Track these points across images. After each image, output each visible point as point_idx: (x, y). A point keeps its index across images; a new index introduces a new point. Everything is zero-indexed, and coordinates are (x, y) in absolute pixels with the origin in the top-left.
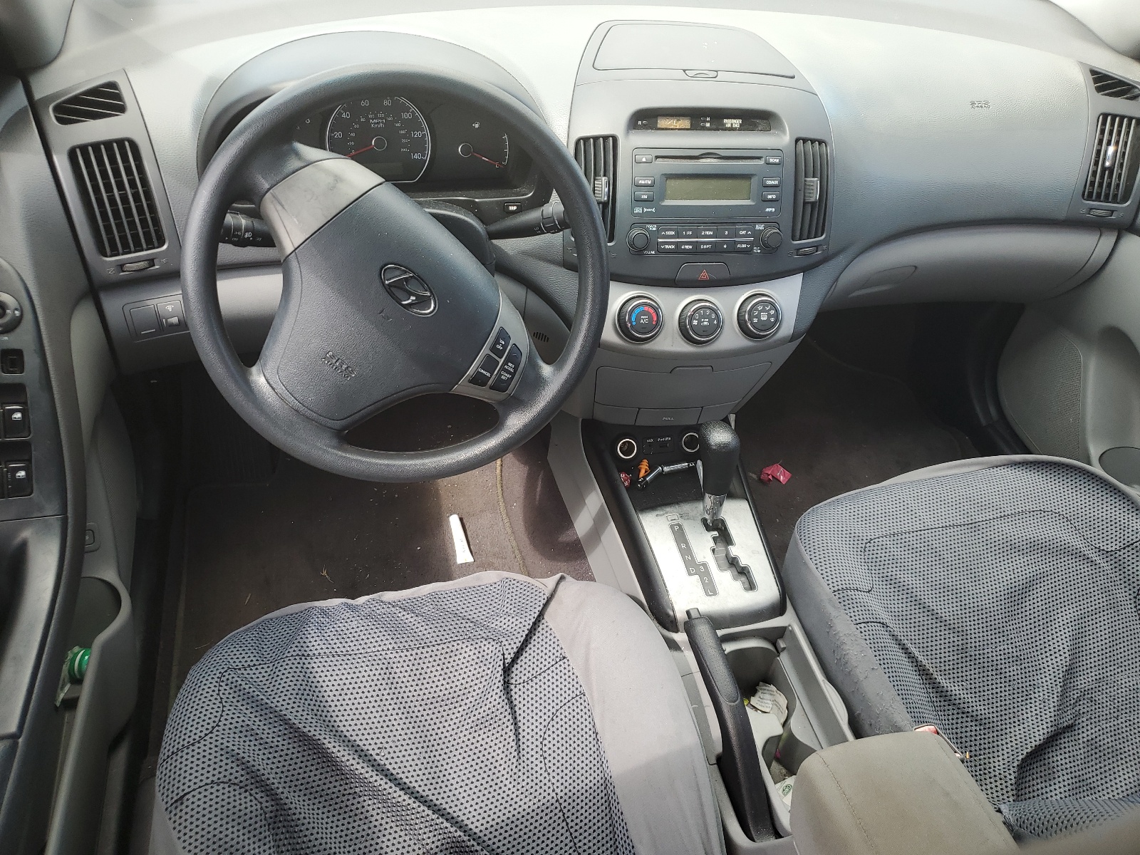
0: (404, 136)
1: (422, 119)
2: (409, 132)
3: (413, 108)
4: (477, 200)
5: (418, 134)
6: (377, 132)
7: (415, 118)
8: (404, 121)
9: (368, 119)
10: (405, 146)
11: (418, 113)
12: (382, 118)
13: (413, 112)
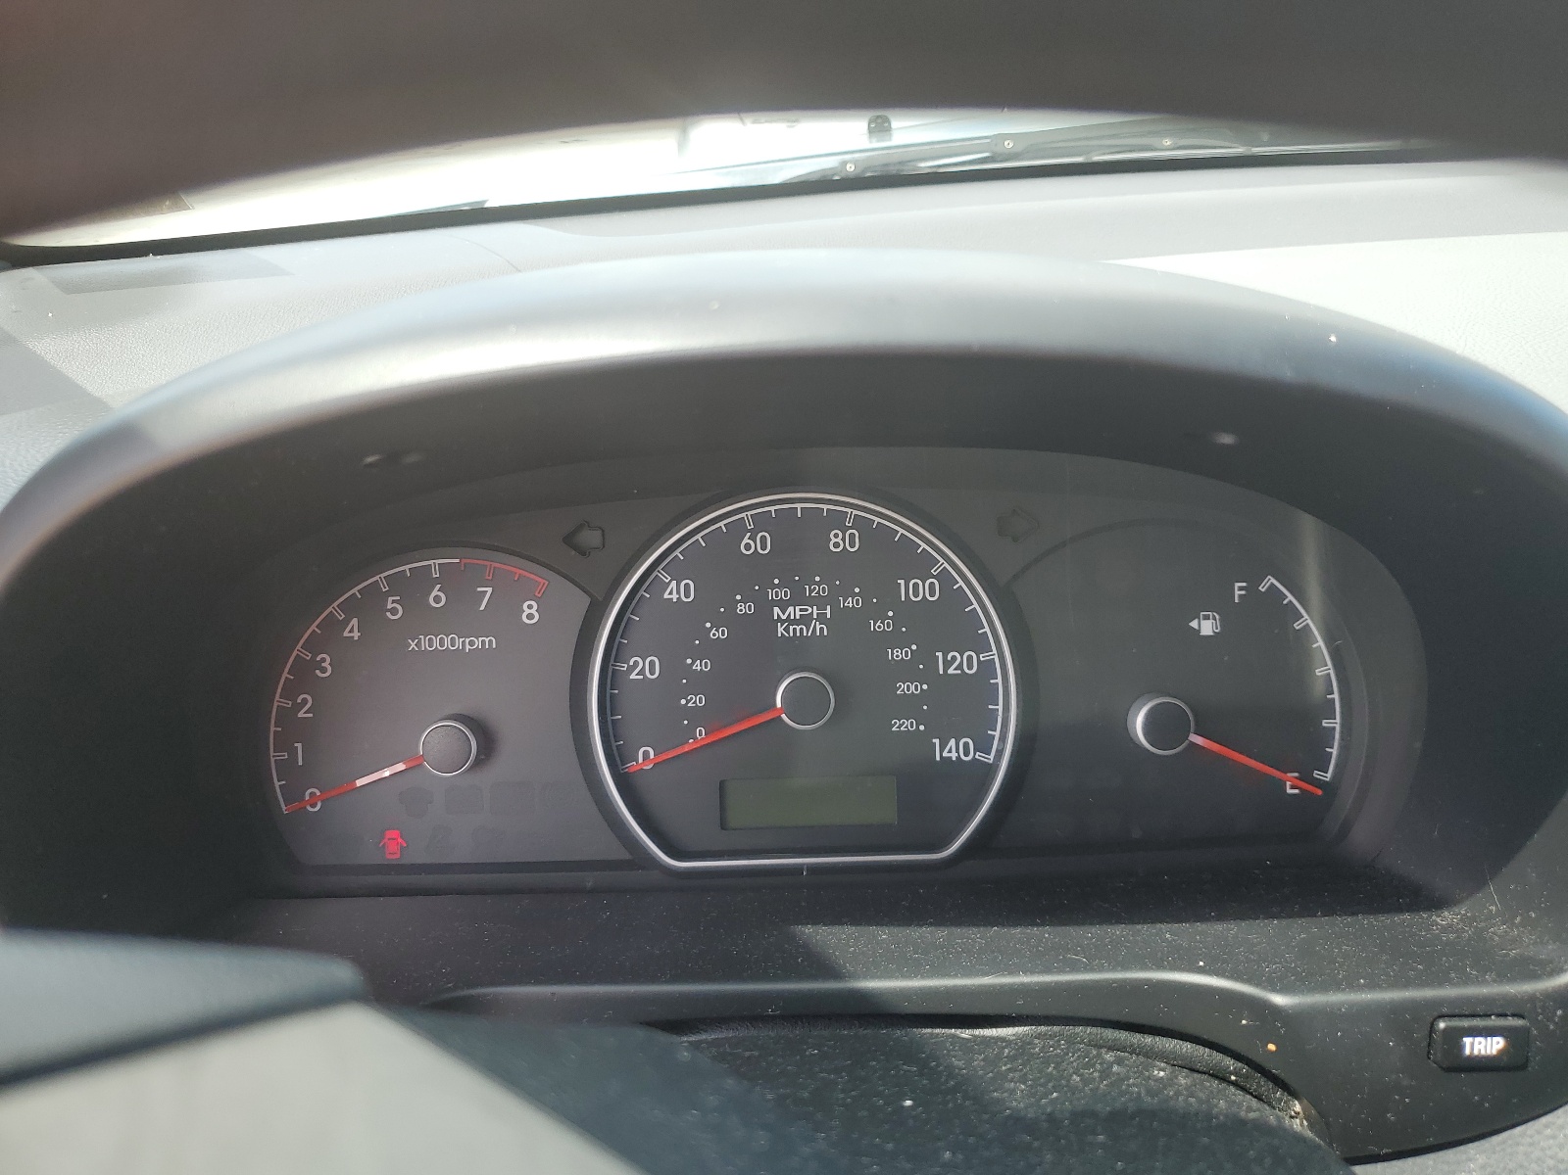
0: (906, 671)
1: (981, 604)
2: (926, 656)
3: (946, 558)
4: (1279, 1000)
5: (960, 663)
6: (796, 653)
7: (953, 598)
8: (911, 613)
9: (764, 606)
10: (908, 706)
11: (967, 581)
12: (820, 603)
13: (945, 578)
